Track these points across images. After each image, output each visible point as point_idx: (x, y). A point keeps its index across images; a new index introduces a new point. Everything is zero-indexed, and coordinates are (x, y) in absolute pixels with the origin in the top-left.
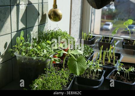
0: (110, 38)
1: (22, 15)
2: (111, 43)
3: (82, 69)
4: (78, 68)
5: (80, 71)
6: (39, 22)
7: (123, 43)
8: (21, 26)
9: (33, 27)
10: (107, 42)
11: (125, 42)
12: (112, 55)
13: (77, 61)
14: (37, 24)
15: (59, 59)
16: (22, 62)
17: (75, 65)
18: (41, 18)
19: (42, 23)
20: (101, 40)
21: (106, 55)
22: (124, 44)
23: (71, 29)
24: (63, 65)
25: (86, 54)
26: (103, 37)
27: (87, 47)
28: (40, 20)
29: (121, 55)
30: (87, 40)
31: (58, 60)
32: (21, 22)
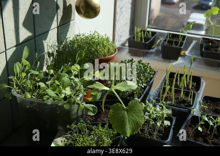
0: (180, 37)
1: (25, 15)
2: (182, 47)
3: (136, 125)
4: (128, 123)
5: (133, 128)
6: (59, 20)
7: (201, 46)
8: (25, 34)
9: (48, 32)
10: (176, 45)
11: (205, 45)
12: (187, 80)
13: (127, 111)
14: (54, 25)
15: (93, 107)
16: (28, 107)
17: (123, 118)
18: (62, 14)
19: (66, 22)
20: (165, 41)
21: (177, 80)
22: (203, 50)
23: (116, 23)
24: (102, 105)
25: (142, 83)
26: (170, 34)
27: (143, 68)
28: (60, 17)
29: (202, 80)
30: (143, 41)
31: (91, 109)
32: (24, 28)
